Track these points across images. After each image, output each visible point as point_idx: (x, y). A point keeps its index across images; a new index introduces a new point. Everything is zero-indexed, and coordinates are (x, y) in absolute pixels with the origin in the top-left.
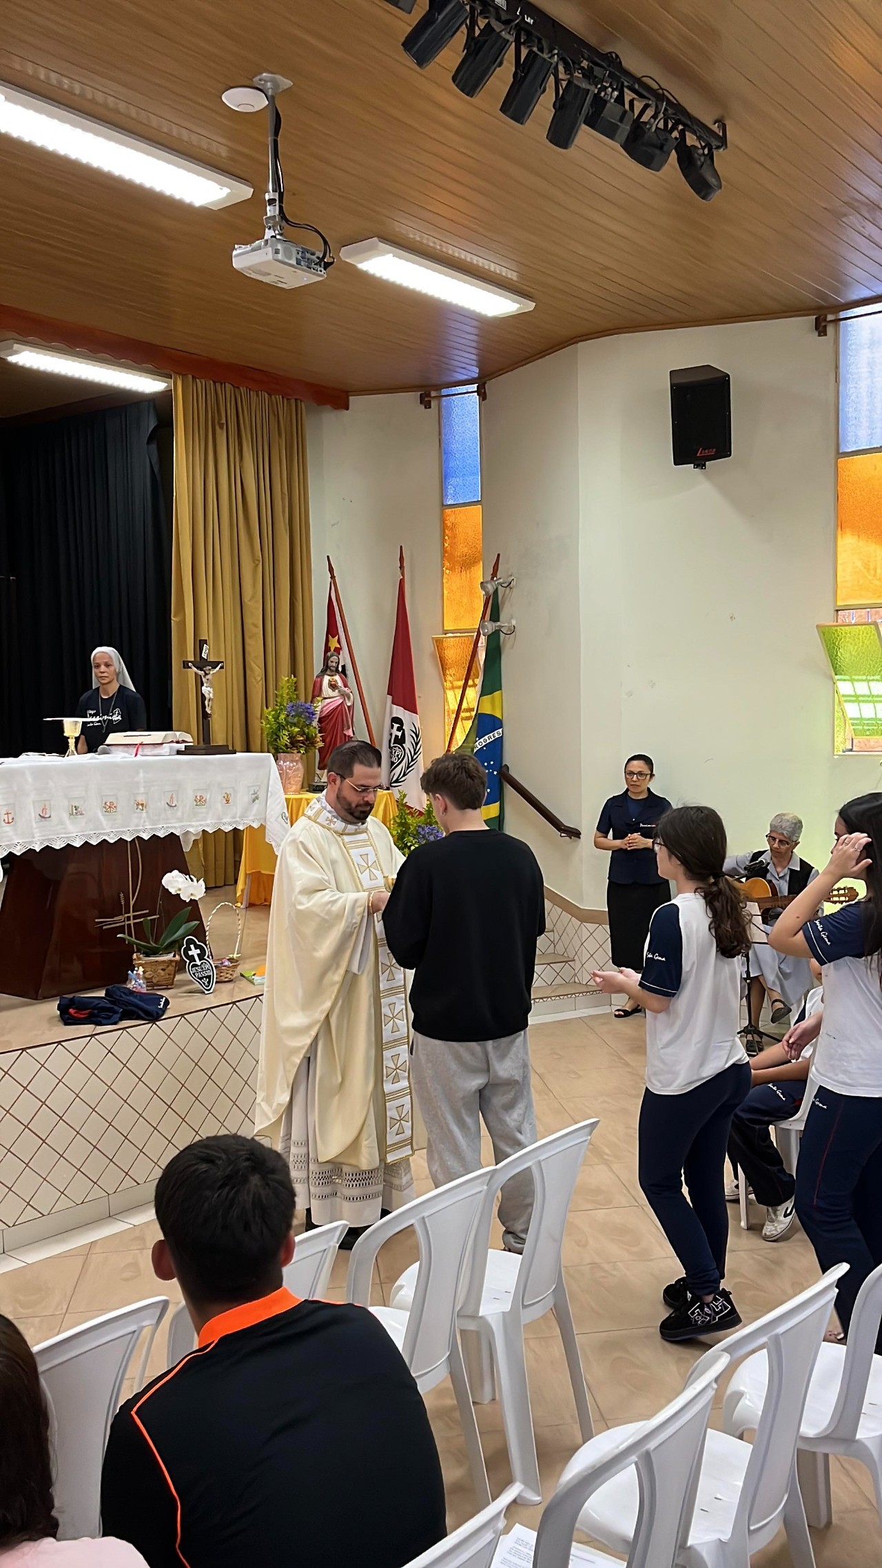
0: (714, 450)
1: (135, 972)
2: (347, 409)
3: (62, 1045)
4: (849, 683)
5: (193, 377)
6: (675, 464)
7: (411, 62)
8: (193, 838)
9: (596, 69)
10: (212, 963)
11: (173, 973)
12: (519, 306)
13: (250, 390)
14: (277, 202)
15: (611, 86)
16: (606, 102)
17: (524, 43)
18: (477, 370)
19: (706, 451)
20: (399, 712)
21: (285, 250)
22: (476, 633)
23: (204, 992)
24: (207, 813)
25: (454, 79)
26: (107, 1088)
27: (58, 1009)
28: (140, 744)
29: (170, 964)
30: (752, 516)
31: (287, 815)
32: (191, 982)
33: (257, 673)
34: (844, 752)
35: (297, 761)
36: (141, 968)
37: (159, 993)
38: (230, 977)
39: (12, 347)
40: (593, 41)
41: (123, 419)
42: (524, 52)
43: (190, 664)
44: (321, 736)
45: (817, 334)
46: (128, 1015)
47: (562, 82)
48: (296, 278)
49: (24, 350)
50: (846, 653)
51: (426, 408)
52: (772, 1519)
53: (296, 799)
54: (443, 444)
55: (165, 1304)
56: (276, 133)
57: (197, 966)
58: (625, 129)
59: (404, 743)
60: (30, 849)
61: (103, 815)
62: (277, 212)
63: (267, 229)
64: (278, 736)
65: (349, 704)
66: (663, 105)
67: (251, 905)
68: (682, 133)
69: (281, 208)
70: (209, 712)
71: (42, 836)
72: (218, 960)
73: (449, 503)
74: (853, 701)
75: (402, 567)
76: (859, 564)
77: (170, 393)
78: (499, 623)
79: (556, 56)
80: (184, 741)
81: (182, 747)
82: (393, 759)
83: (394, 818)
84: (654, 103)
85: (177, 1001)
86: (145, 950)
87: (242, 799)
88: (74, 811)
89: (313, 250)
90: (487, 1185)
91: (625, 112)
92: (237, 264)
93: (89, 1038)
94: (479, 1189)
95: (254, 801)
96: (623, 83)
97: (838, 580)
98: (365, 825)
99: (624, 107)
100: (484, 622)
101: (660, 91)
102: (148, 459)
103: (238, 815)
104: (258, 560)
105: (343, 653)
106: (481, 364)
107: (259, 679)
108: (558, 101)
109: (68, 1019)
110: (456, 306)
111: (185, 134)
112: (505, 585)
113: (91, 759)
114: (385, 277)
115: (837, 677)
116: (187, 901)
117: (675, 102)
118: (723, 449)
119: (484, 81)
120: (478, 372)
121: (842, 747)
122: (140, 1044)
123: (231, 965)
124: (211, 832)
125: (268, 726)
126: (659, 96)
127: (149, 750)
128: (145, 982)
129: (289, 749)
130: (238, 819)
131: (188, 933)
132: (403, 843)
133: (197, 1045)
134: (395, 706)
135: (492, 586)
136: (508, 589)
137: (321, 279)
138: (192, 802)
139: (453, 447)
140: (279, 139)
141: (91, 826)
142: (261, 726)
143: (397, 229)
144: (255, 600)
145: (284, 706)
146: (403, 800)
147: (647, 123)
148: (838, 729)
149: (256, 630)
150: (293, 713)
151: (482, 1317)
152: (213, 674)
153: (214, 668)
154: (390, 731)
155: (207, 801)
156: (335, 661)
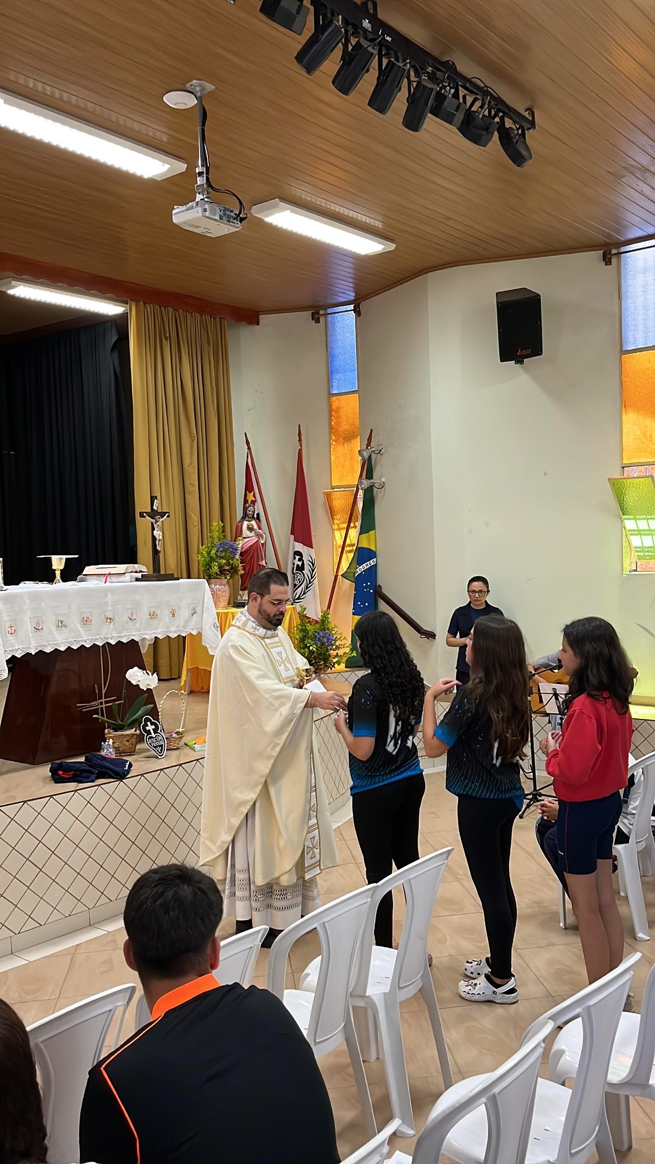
0: (530, 350)
1: (106, 743)
2: (258, 325)
3: (53, 798)
4: (633, 522)
5: (145, 303)
6: (501, 361)
7: (303, 72)
8: (148, 643)
9: (437, 72)
10: (164, 737)
11: (135, 743)
12: (384, 246)
13: (186, 312)
14: (205, 174)
15: (449, 85)
16: (445, 97)
17: (385, 55)
18: (353, 294)
19: (524, 351)
20: (299, 547)
21: (211, 209)
22: (356, 488)
23: (158, 757)
24: (159, 624)
25: (333, 83)
26: (87, 829)
27: (50, 771)
28: (109, 574)
29: (132, 737)
30: (559, 399)
31: (218, 625)
32: (148, 750)
33: (194, 520)
34: (630, 572)
35: (224, 585)
36: (111, 740)
37: (125, 758)
38: (178, 745)
39: (11, 283)
40: (435, 52)
41: (93, 333)
42: (385, 62)
43: (145, 514)
44: (242, 566)
45: (604, 263)
46: (101, 775)
47: (413, 83)
48: (221, 229)
49: (21, 285)
50: (631, 498)
51: (316, 323)
52: (588, 1145)
53: (224, 613)
54: (329, 349)
55: (133, 989)
56: (203, 124)
57: (152, 737)
58: (460, 117)
59: (304, 570)
60: (28, 653)
61: (82, 627)
62: (205, 182)
63: (197, 194)
64: (211, 567)
65: (262, 542)
66: (487, 98)
67: (192, 692)
68: (502, 119)
69: (208, 179)
70: (159, 549)
71: (37, 643)
72: (168, 733)
73: (334, 392)
74: (636, 535)
75: (300, 440)
76: (639, 433)
77: (126, 315)
78: (372, 480)
79: (408, 64)
80: (141, 571)
81: (139, 575)
82: (296, 582)
83: (297, 626)
84: (481, 97)
85: (138, 764)
86: (113, 726)
87: (184, 613)
88: (60, 624)
89: (232, 209)
90: (371, 898)
91: (460, 103)
92: (175, 220)
93: (73, 793)
94: (365, 901)
95: (193, 615)
96: (458, 83)
97: (624, 444)
98: (276, 632)
99: (458, 99)
100: (362, 479)
101: (485, 88)
102: (112, 363)
103: (182, 624)
104: (194, 437)
105: (258, 506)
106: (356, 290)
107: (196, 524)
108: (410, 97)
109: (58, 779)
110: (337, 247)
111: (136, 126)
112: (377, 452)
113: (72, 585)
114: (285, 227)
115: (624, 517)
116: (145, 689)
117: (496, 96)
118: (537, 350)
119: (356, 83)
120: (354, 296)
121: (629, 568)
122: (111, 797)
123: (177, 737)
124: (161, 638)
125: (203, 559)
126: (485, 92)
127: (115, 578)
128: (114, 750)
129: (218, 576)
130: (181, 628)
131: (147, 713)
132: (304, 644)
133: (155, 796)
134: (296, 543)
135: (367, 453)
136: (379, 455)
137: (238, 229)
138: (147, 616)
139: (337, 351)
140: (205, 129)
141: (73, 635)
142: (198, 559)
143: (293, 193)
144: (192, 465)
145: (214, 544)
146: (303, 612)
147: (476, 112)
148: (626, 555)
149: (193, 488)
150: (221, 549)
151: (369, 996)
152: (162, 521)
153: (162, 517)
154: (293, 561)
155: (159, 613)
156: (252, 510)
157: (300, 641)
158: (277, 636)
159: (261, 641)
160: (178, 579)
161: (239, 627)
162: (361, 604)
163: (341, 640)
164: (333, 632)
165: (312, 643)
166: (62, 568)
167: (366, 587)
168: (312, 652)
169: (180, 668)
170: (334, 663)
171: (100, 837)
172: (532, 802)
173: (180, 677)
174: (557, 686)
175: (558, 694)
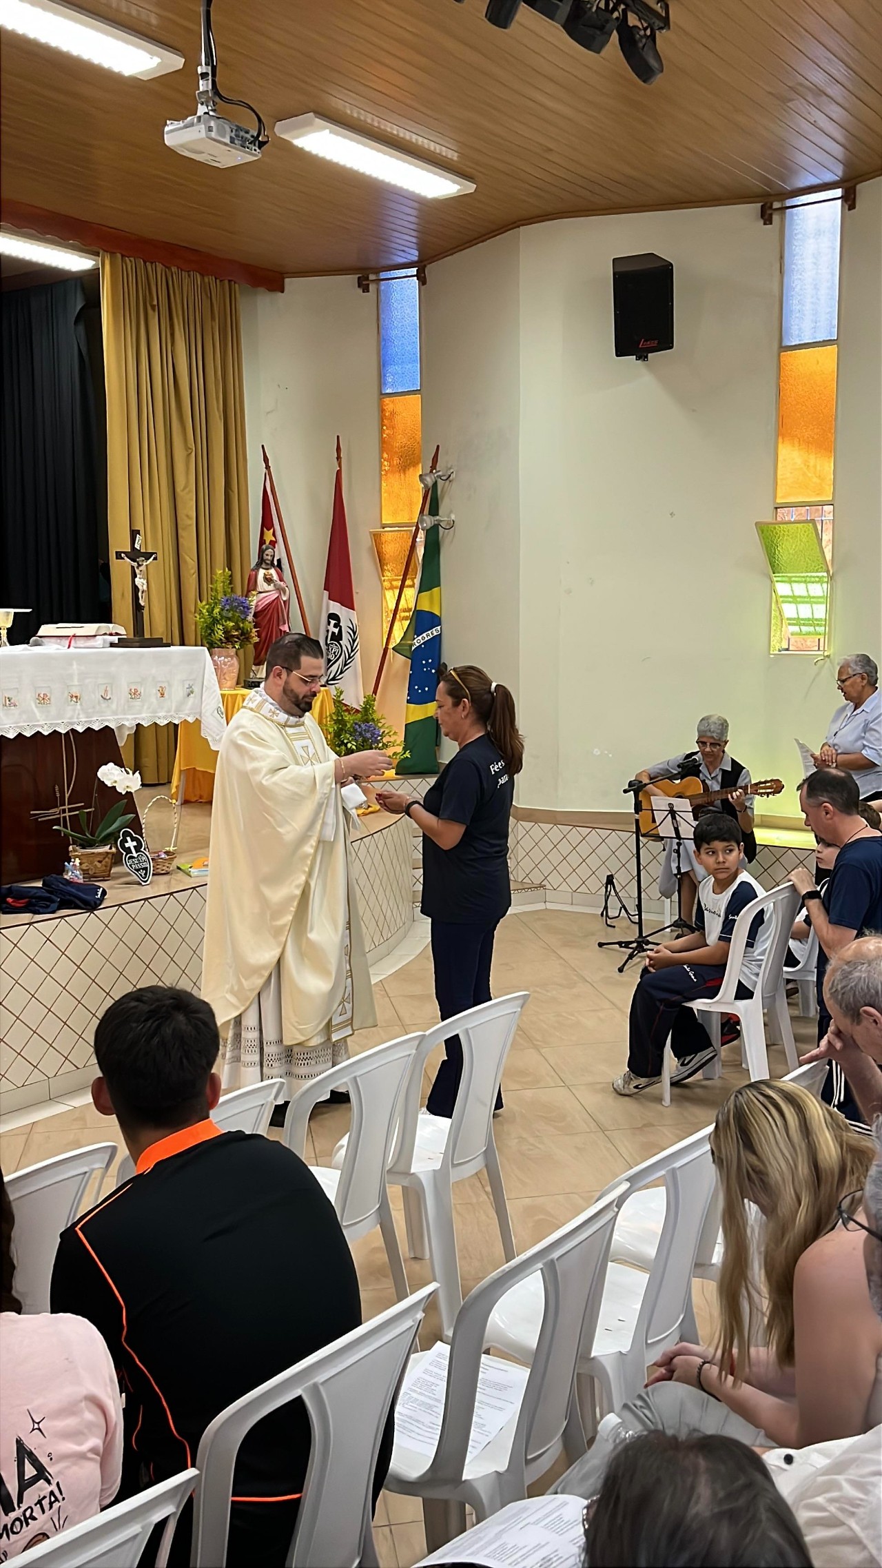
0: (656, 342)
1: (71, 863)
2: (283, 292)
4: (788, 585)
5: (123, 256)
6: (617, 355)
8: (127, 733)
10: (150, 858)
11: (110, 865)
12: (459, 187)
13: (181, 270)
14: (210, 76)
18: (416, 253)
19: (649, 343)
20: (335, 608)
21: (218, 127)
22: (414, 528)
23: (141, 884)
24: (143, 706)
26: (46, 975)
28: (74, 636)
29: (107, 856)
30: (694, 411)
31: (223, 710)
32: (128, 874)
33: (190, 567)
34: (779, 651)
35: (232, 657)
36: (77, 859)
37: (96, 884)
38: (168, 869)
41: (49, 296)
43: (123, 555)
44: (256, 631)
45: (762, 222)
46: (63, 905)
48: (230, 157)
50: (786, 550)
51: (364, 292)
52: (670, 1333)
53: (231, 695)
54: (382, 331)
55: (114, 1150)
56: (209, 4)
57: (134, 858)
58: (565, 9)
61: (36, 707)
62: (210, 87)
63: (199, 105)
64: (213, 631)
65: (285, 599)
67: (186, 802)
68: (624, 13)
69: (214, 83)
70: (142, 602)
72: (155, 853)
73: (388, 391)
74: (790, 602)
75: (339, 458)
76: (799, 461)
77: (97, 272)
78: (438, 518)
80: (117, 634)
81: (115, 639)
82: (330, 657)
83: (330, 715)
85: (114, 892)
86: (82, 842)
87: (177, 692)
89: (248, 129)
90: (416, 1050)
92: (169, 141)
93: (27, 926)
94: (408, 1053)
95: (189, 695)
97: (779, 477)
98: (301, 719)
100: (423, 515)
102: (75, 339)
103: (173, 708)
104: (190, 449)
106: (421, 247)
107: (192, 571)
109: (7, 908)
110: (394, 187)
112: (444, 478)
113: (23, 650)
114: (321, 154)
115: (775, 579)
116: (124, 793)
118: (666, 342)
120: (417, 255)
121: (778, 646)
122: (78, 932)
123: (167, 857)
124: (146, 725)
125: (202, 620)
127: (82, 642)
128: (82, 872)
129: (224, 644)
130: (172, 713)
131: (124, 826)
132: (340, 740)
133: (135, 934)
134: (331, 602)
135: (431, 478)
136: (448, 481)
137: (256, 158)
138: (127, 695)
139: (394, 333)
140: (212, 9)
141: (24, 717)
142: (196, 619)
143: (333, 105)
144: (187, 490)
145: (218, 600)
146: (339, 697)
147: (587, 3)
148: (774, 628)
149: (189, 522)
150: (228, 607)
151: (413, 1174)
152: (147, 565)
153: (148, 559)
154: (327, 627)
155: (142, 694)
156: (270, 554)
157: (335, 736)
158: (303, 724)
159: (281, 729)
160: (168, 645)
161: (251, 710)
162: (418, 689)
163: (390, 736)
164: (380, 725)
165: (350, 739)
166: (9, 625)
167: (425, 666)
169: (171, 767)
171: (64, 986)
172: (636, 952)
173: (170, 782)
174: (676, 801)
175: (675, 812)
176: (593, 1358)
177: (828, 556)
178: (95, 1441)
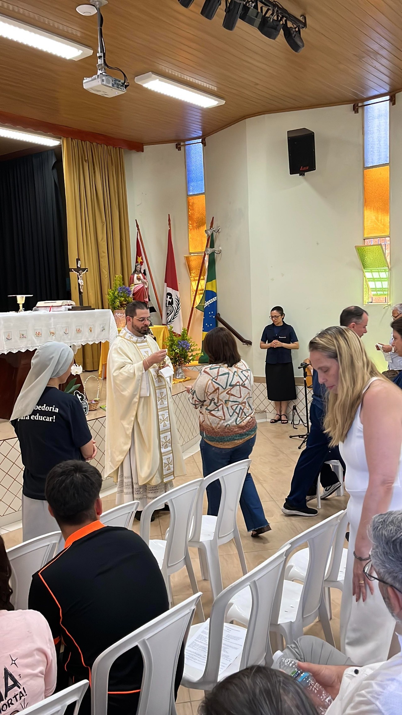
0: (308, 167)
2: (143, 151)
4: (370, 273)
5: (71, 139)
6: (291, 174)
8: (77, 348)
10: (87, 402)
12: (217, 102)
13: (98, 144)
14: (103, 57)
16: (249, 8)
18: (201, 132)
19: (304, 168)
20: (170, 290)
21: (107, 80)
22: (204, 254)
24: (83, 336)
28: (52, 306)
30: (326, 197)
33: (105, 274)
34: (368, 303)
38: (95, 408)
41: (41, 157)
43: (74, 270)
45: (354, 112)
48: (113, 92)
50: (369, 258)
51: (179, 150)
52: (314, 613)
54: (187, 167)
56: (101, 25)
58: (258, 21)
59: (173, 304)
60: (3, 353)
61: (35, 338)
62: (103, 62)
63: (98, 70)
64: (115, 302)
65: (146, 287)
66: (276, 9)
69: (104, 60)
70: (82, 291)
71: (8, 347)
72: (90, 401)
73: (190, 194)
74: (372, 281)
75: (169, 224)
76: (374, 218)
77: (60, 146)
78: (214, 249)
81: (70, 307)
82: (168, 312)
83: (168, 338)
84: (272, 8)
87: (97, 330)
88: (22, 336)
89: (120, 80)
90: (200, 486)
91: (258, 13)
92: (85, 87)
94: (195, 487)
95: (103, 330)
97: (365, 225)
98: (145, 338)
99: (257, 10)
100: (207, 248)
101: (274, 3)
102: (53, 177)
103: (96, 337)
104: (104, 222)
106: (203, 130)
107: (106, 276)
108: (227, 9)
110: (189, 103)
111: (61, 27)
112: (216, 231)
113: (29, 313)
114: (156, 90)
115: (365, 271)
116: (75, 375)
117: (281, 7)
118: (312, 167)
121: (367, 301)
123: (95, 403)
124: (85, 345)
125: (111, 297)
126: (275, 5)
127: (56, 309)
129: (119, 308)
130: (95, 339)
131: (77, 389)
132: (172, 349)
134: (168, 288)
135: (210, 231)
136: (218, 233)
137: (124, 93)
138: (74, 331)
139: (193, 168)
140: (102, 28)
141: (30, 343)
142: (108, 298)
143: (160, 68)
144: (103, 240)
145: (117, 288)
146: (172, 329)
147: (269, 17)
148: (365, 292)
149: (104, 254)
150: (121, 291)
151: (201, 542)
152: (84, 274)
153: (84, 271)
154: (166, 299)
155: (82, 331)
156: (140, 267)
157: (170, 347)
160: (94, 309)
162: (207, 325)
163: (194, 346)
164: (190, 341)
165: (176, 348)
166: (23, 302)
167: (211, 314)
168: (176, 353)
169: (98, 363)
170: (190, 360)
173: (98, 370)
176: (279, 624)
177: (388, 260)
178: (42, 668)
